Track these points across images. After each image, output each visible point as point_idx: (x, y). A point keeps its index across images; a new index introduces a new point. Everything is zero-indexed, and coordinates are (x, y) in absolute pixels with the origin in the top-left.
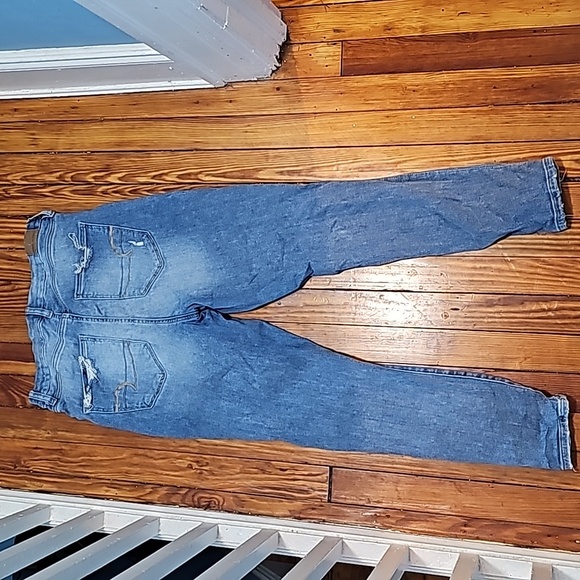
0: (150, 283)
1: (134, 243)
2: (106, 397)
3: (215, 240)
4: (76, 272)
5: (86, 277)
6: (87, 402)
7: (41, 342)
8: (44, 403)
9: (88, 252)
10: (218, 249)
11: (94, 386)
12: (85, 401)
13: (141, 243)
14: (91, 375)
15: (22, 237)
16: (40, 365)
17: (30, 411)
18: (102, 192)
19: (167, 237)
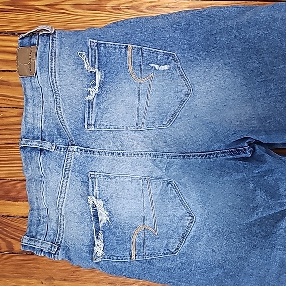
0: (175, 113)
1: (157, 66)
2: (120, 242)
3: (256, 65)
4: (87, 98)
5: (98, 104)
6: (98, 249)
7: (40, 180)
8: (42, 251)
9: (99, 75)
10: (261, 74)
11: (108, 231)
12: (96, 249)
13: (167, 67)
14: (103, 217)
15: (14, 57)
16: (35, 206)
17: (18, 257)
18: (112, 7)
19: (196, 60)
